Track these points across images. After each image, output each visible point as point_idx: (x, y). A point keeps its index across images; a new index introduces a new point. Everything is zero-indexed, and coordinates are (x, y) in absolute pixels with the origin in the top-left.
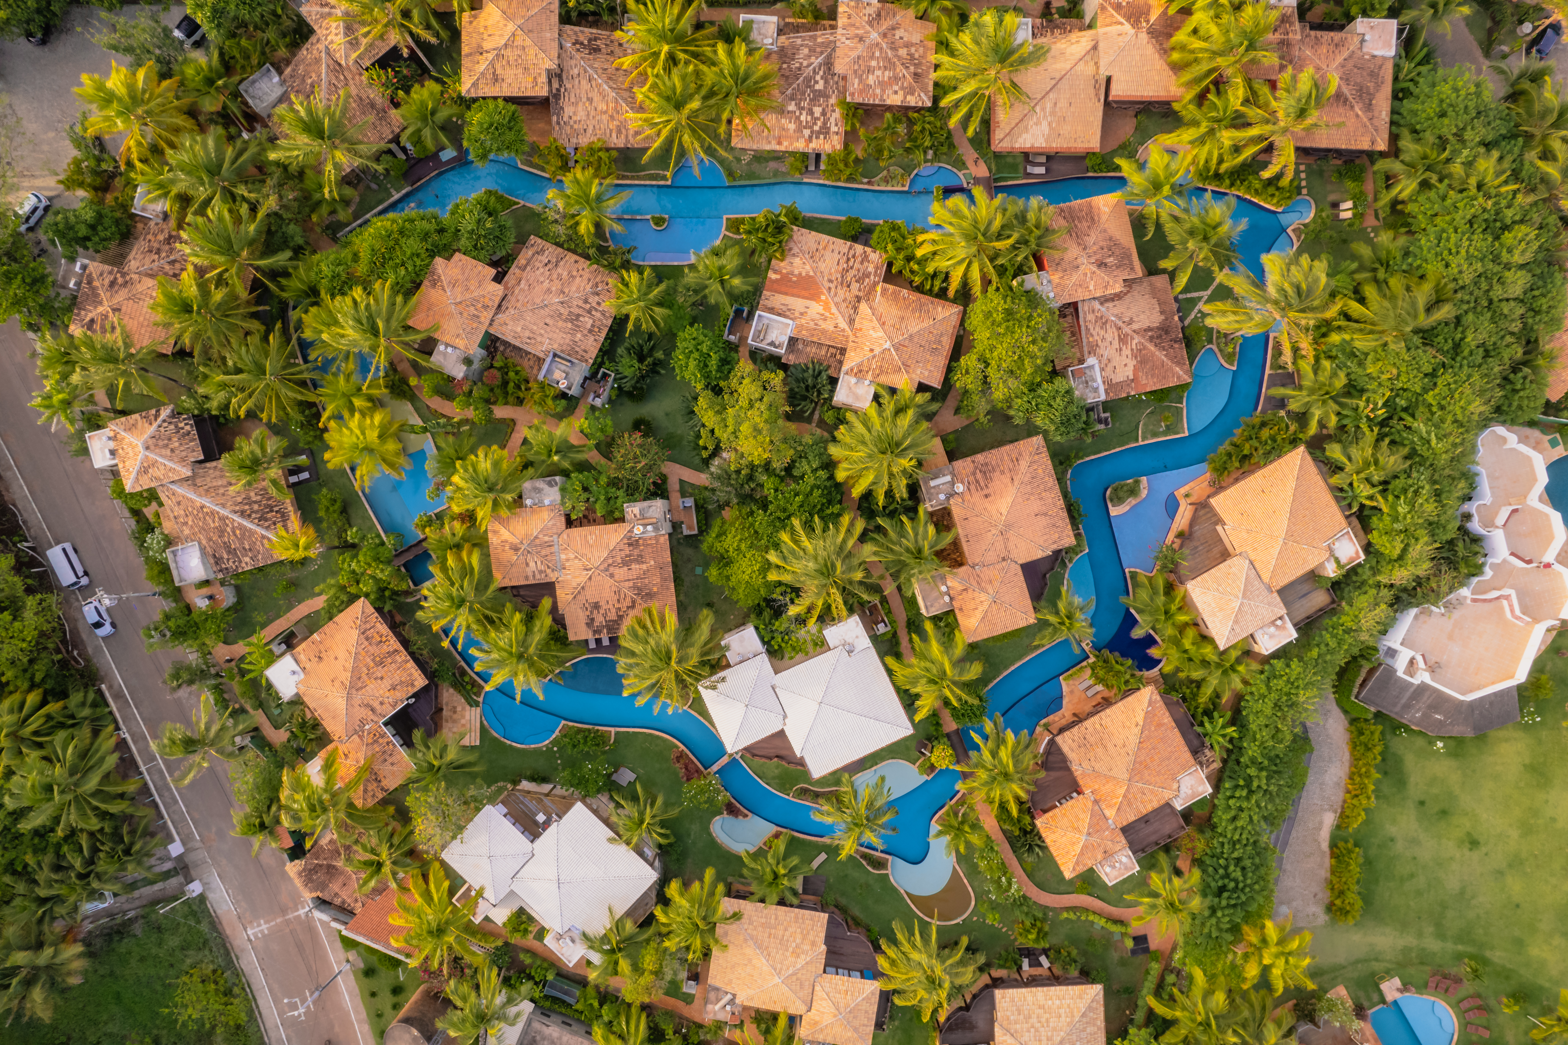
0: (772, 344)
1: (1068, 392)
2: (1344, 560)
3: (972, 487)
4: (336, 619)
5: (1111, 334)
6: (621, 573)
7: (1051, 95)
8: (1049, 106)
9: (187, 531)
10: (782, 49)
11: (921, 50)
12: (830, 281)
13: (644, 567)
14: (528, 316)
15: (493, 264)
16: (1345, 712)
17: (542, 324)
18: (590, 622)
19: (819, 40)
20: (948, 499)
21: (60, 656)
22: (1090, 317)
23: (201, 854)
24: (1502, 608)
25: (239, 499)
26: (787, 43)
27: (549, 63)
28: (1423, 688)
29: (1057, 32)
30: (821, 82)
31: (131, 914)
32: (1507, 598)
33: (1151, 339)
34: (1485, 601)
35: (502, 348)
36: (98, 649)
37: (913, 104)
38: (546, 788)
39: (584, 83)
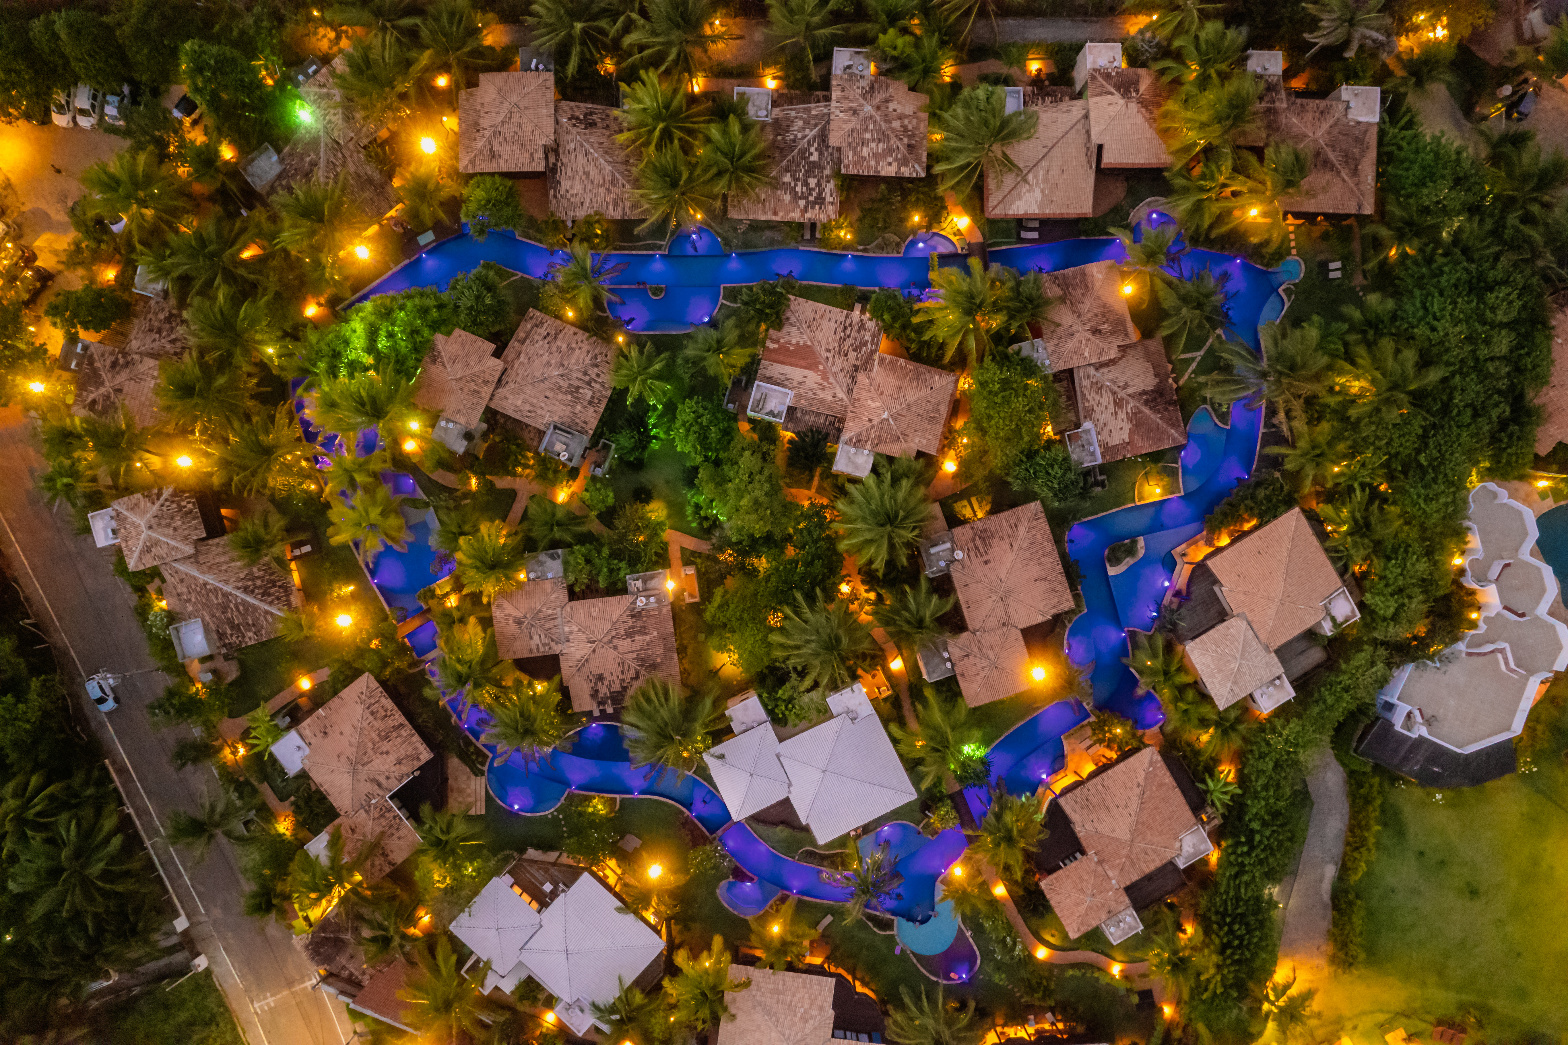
0: (771, 413)
1: (1066, 459)
2: (1340, 619)
3: (972, 554)
4: (341, 694)
5: (1106, 399)
6: (624, 645)
7: (1043, 163)
8: (1041, 173)
9: (190, 608)
10: (776, 121)
11: (914, 121)
12: (828, 350)
13: (648, 638)
14: (528, 390)
15: (493, 337)
16: (1343, 764)
17: (542, 398)
18: (595, 694)
19: (813, 112)
20: (948, 566)
21: (63, 736)
22: (1086, 383)
23: (207, 928)
24: (1497, 661)
25: (242, 575)
26: (781, 115)
27: (547, 139)
28: (1421, 740)
29: (1048, 100)
30: (816, 154)
31: (136, 991)
32: (1502, 651)
33: (1146, 403)
34: (1479, 654)
35: (502, 420)
36: (102, 725)
37: (907, 175)
38: (552, 856)
39: (581, 160)
